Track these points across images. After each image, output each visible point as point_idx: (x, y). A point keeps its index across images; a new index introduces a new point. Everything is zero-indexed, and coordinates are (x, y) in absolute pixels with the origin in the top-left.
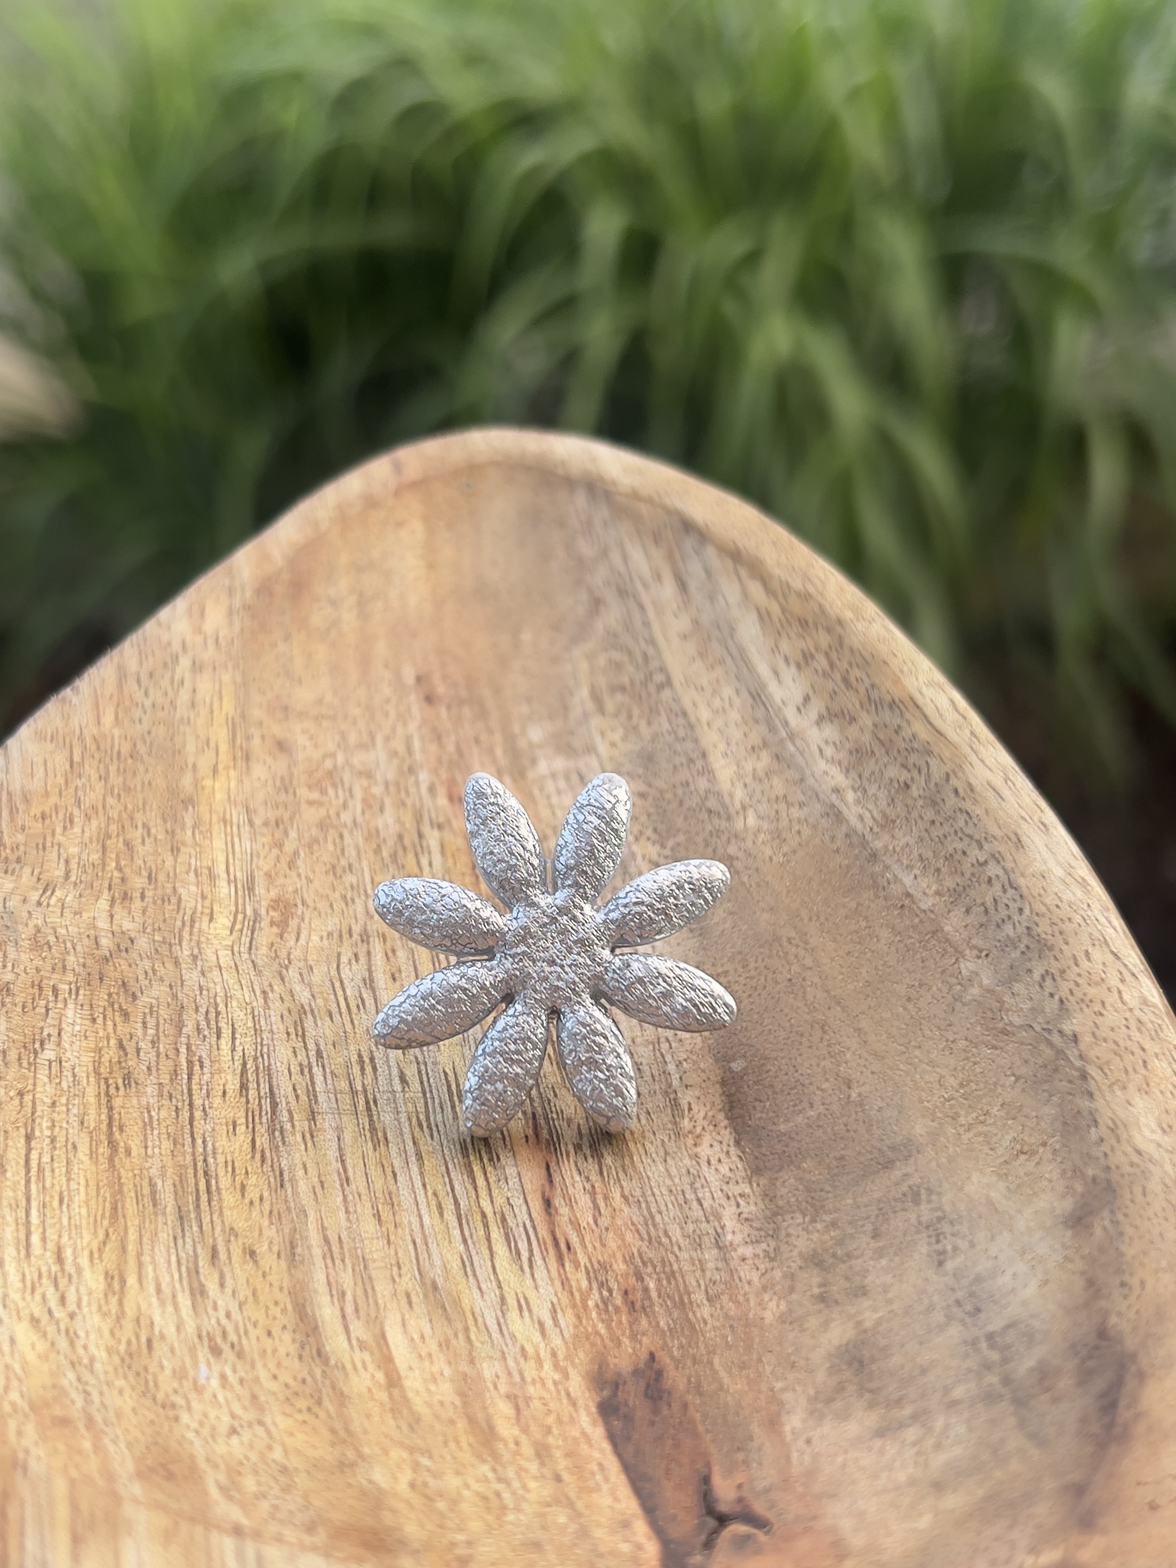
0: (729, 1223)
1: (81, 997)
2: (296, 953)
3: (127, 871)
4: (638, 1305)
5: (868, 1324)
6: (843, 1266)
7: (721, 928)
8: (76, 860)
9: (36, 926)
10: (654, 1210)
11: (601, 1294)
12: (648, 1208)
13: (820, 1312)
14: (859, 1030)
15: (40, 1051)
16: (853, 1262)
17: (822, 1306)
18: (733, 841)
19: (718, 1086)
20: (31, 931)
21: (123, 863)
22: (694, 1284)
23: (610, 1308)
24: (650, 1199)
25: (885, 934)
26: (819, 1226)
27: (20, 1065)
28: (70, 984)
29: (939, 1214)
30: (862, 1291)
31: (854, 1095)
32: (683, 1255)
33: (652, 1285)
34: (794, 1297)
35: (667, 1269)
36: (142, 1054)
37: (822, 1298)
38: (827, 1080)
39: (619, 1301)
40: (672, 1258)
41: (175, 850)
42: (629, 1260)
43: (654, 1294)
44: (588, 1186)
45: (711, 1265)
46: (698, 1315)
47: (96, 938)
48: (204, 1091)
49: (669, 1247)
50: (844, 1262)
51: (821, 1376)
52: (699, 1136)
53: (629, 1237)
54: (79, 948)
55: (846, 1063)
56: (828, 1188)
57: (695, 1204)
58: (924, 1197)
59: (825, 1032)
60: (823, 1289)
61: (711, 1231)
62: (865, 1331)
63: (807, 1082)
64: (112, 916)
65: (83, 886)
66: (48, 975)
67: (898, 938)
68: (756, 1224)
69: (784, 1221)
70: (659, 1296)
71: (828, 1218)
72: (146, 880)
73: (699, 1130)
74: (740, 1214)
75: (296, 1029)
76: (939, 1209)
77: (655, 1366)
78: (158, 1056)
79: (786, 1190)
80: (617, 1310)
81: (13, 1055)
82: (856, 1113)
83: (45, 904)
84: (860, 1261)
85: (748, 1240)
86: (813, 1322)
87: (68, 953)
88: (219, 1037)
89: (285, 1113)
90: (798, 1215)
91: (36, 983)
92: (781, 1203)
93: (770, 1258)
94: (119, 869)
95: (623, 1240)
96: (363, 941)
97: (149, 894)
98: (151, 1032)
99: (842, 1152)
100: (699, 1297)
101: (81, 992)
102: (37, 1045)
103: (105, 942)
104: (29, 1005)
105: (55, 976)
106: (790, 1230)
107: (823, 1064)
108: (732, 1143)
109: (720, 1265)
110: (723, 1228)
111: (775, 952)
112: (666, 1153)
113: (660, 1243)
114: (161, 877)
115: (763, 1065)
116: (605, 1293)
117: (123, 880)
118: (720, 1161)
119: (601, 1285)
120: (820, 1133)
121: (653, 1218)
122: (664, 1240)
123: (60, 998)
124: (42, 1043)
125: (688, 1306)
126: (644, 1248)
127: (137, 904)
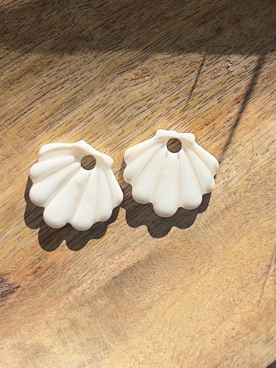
0: (79, 289)
1: (57, 41)
2: (128, 89)
3: (119, 20)
4: (36, 273)
5: (52, 350)
6: (73, 333)
7: (210, 232)
8: (107, 5)
9: (71, 13)
10: (76, 262)
11: (35, 260)
12: (77, 259)
13: (54, 332)
14: (174, 302)
15: (27, 43)
16: (76, 336)
17: (56, 331)
18: (256, 219)
19: (137, 260)
20: (68, 12)
21: (121, 17)
22: (52, 287)
23: (32, 265)
24: (81, 258)
25: (221, 298)
26: (88, 319)
27: (17, 42)
28: (59, 35)
29: (100, 359)
30: (65, 343)
31: (145, 312)
32: (62, 279)
33: (46, 274)
34: (58, 322)
35: (54, 276)
36: (51, 70)
37: (59, 331)
38: (150, 299)
39: (35, 267)
40: (59, 276)
41: (140, 28)
42: (53, 263)
43: (42, 277)
44: (77, 236)
45: (61, 289)
46: (41, 294)
47: (83, 30)
48: (51, 96)
49: (63, 273)
50: (75, 333)
51: (29, 342)
52: (113, 263)
53: (63, 258)
54: (75, 28)
55: (159, 303)
56: (104, 316)
57: (83, 274)
58: (106, 351)
59: (171, 290)
60: (63, 330)
61: (75, 284)
62: (49, 350)
63: (147, 292)
64: (96, 28)
65: (100, 13)
66: (56, 27)
67: (219, 304)
68: (83, 298)
69: (87, 306)
70: (42, 279)
71: (92, 321)
72: (120, 28)
73: (117, 261)
74: (85, 290)
75: (95, 108)
76: (102, 359)
77: (15, 289)
78: (54, 75)
79: (100, 303)
80: (32, 268)
81: (19, 38)
82: (138, 315)
83: (81, 9)
84: (77, 338)
85: (76, 297)
86: (49, 331)
87: (70, 27)
88: (75, 87)
89: (59, 125)
90: (90, 311)
91: (50, 26)
92: (94, 302)
93: (71, 307)
94: (117, 19)
95: (60, 257)
96: (148, 106)
97: (116, 32)
98: (62, 67)
99: (120, 316)
100: (48, 290)
101: (59, 39)
102: (29, 42)
103: (84, 32)
104: (40, 30)
105: (58, 29)
106: (83, 310)
107: (157, 295)
108: (114, 276)
109: (63, 292)
110: (78, 287)
111: (205, 257)
112: (101, 255)
113: (64, 269)
114: (126, 31)
115: (151, 273)
116: (36, 262)
117: (114, 22)
118: (105, 274)
119: (39, 259)
120: (126, 305)
121: (73, 262)
122: (66, 270)
123: (52, 35)
124: (31, 42)
125: (43, 289)
126: (59, 265)
127: (108, 32)
